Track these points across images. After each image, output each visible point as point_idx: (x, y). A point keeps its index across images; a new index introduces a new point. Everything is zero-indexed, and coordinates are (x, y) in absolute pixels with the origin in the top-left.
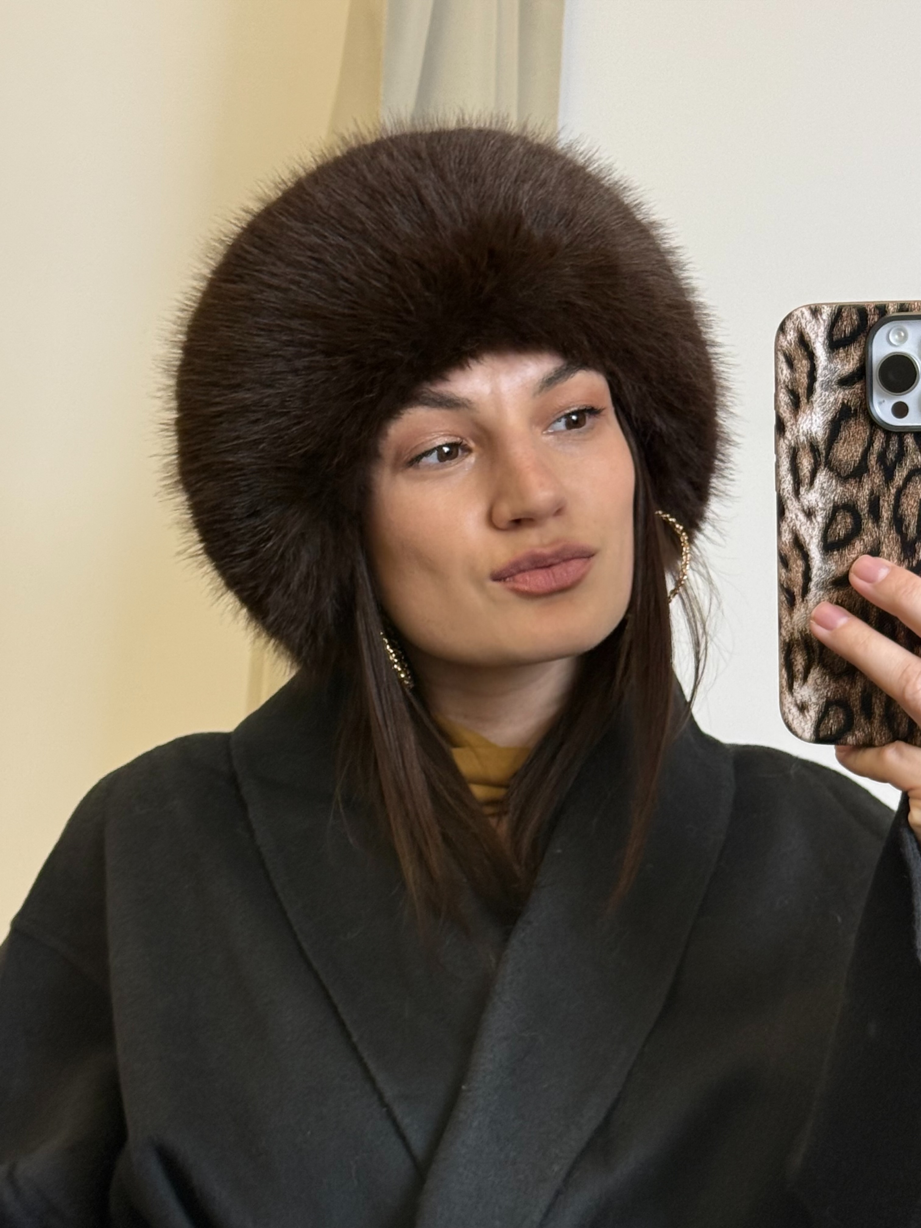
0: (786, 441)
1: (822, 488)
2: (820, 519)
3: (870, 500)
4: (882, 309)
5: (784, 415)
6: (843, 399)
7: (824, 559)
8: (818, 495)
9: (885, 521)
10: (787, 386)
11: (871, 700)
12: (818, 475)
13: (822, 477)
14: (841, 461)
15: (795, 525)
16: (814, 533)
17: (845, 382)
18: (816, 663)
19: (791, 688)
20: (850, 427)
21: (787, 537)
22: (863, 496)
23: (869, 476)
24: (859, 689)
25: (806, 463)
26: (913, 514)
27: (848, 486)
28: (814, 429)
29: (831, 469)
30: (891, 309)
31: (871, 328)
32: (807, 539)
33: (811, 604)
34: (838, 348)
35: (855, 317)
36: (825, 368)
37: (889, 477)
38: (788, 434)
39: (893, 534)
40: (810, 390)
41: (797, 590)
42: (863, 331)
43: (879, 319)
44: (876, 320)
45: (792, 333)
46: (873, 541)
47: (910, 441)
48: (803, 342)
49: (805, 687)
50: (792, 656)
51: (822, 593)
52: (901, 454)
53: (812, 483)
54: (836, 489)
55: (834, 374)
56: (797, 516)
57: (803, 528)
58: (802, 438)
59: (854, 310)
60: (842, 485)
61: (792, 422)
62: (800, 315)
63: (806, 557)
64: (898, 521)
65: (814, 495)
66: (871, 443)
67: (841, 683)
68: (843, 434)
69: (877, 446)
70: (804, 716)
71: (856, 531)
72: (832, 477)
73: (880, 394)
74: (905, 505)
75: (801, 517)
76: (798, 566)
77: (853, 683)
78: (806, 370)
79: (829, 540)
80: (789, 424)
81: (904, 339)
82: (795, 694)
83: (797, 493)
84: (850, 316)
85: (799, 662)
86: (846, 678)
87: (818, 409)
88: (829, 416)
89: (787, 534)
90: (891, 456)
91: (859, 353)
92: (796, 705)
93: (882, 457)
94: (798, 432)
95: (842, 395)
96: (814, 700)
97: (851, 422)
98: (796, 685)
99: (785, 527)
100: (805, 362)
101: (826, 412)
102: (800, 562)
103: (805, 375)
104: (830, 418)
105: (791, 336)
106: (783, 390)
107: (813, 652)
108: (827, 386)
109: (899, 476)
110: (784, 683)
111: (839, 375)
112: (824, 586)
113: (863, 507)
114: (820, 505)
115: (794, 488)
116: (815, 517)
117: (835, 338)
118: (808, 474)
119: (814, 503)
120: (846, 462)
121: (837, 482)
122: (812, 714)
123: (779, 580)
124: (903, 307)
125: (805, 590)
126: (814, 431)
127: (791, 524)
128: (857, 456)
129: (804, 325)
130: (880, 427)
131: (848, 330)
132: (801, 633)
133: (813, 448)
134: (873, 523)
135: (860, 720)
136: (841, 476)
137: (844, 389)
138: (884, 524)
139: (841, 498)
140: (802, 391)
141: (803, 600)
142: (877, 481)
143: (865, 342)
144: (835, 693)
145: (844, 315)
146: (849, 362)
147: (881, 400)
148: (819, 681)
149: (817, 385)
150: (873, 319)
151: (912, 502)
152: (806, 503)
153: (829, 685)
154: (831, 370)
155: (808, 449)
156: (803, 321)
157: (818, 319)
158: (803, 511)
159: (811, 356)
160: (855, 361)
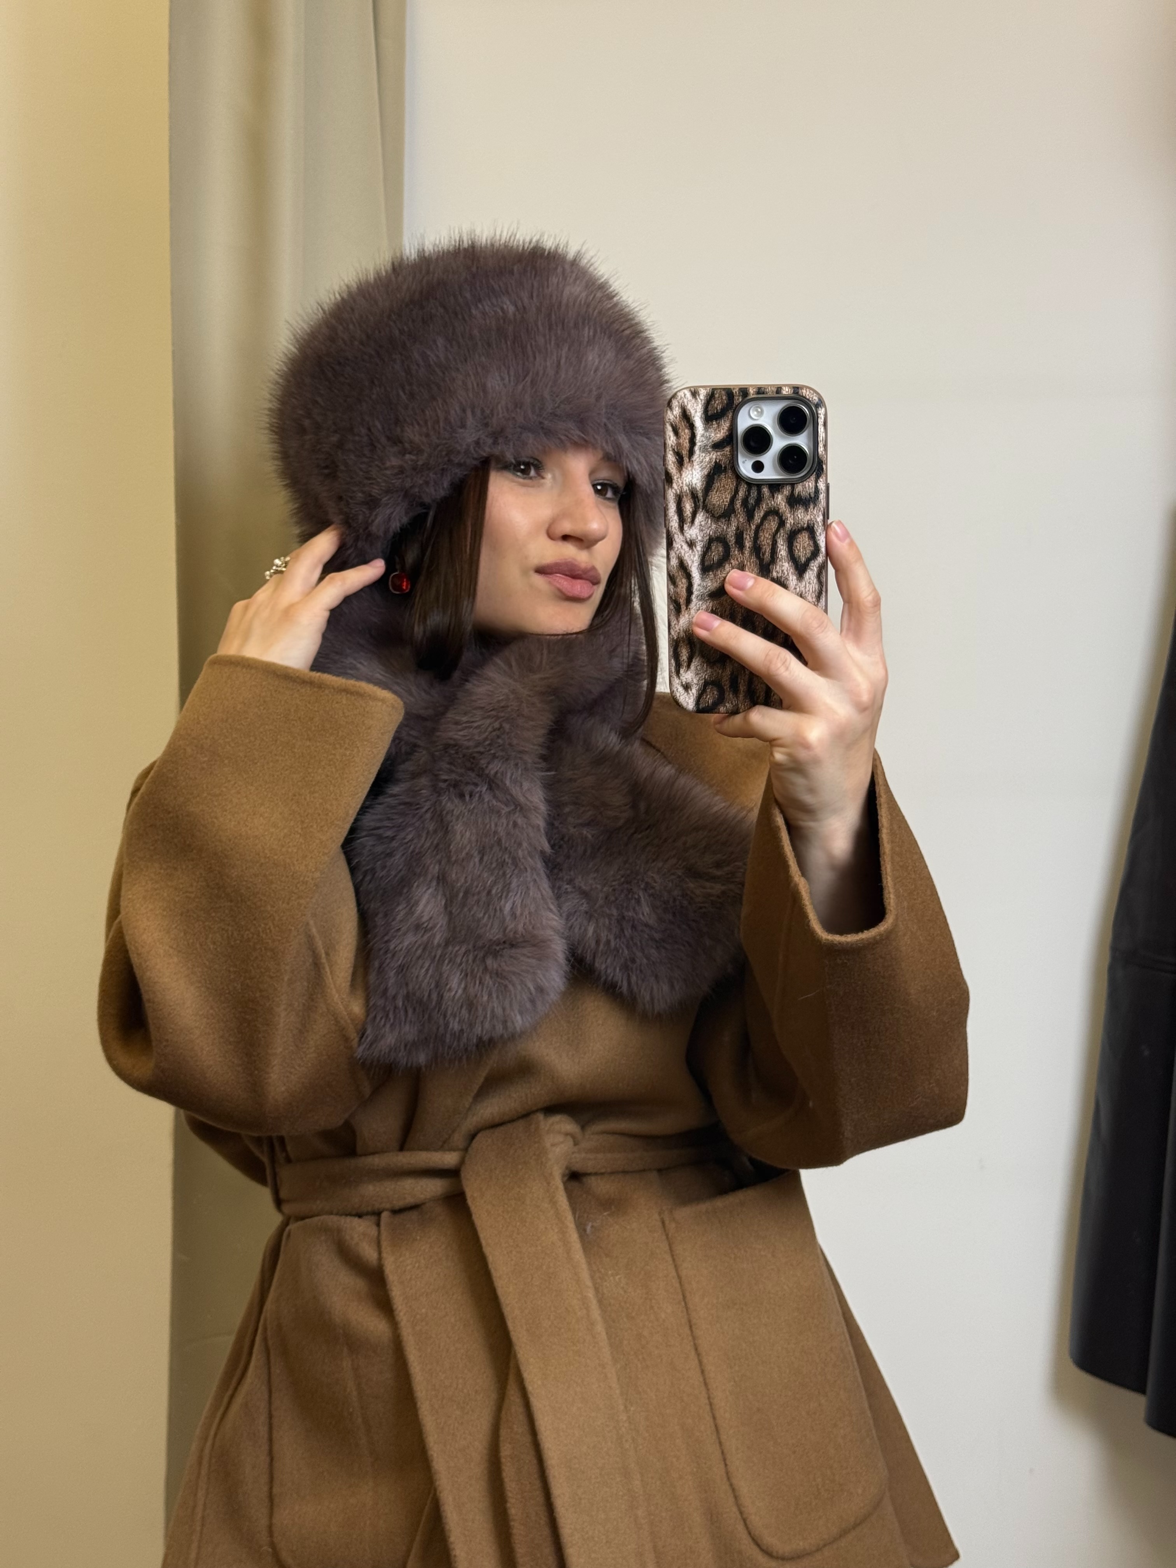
0: (673, 491)
1: (701, 525)
2: (699, 548)
3: (736, 534)
4: (744, 392)
5: (672, 471)
6: (716, 459)
7: (702, 578)
8: (698, 531)
9: (748, 549)
10: (674, 450)
11: (737, 681)
12: (698, 515)
13: (700, 517)
14: (714, 505)
15: (680, 553)
16: (695, 559)
17: (717, 446)
18: (697, 654)
19: (678, 673)
20: (721, 480)
21: (674, 562)
22: (731, 531)
23: (736, 516)
24: (728, 672)
25: (688, 507)
26: (768, 544)
27: (720, 523)
28: (695, 481)
29: (707, 511)
30: (751, 391)
31: (737, 406)
32: (690, 563)
33: (692, 611)
34: (712, 421)
35: (724, 398)
36: (703, 435)
37: (750, 516)
38: (675, 485)
39: (754, 559)
40: (691, 453)
41: (682, 601)
42: (731, 409)
43: (743, 398)
44: (740, 400)
45: (677, 409)
46: (739, 564)
47: (765, 490)
48: (686, 416)
49: (689, 672)
50: (679, 650)
51: (701, 603)
52: (759, 499)
53: (693, 522)
54: (710, 527)
55: (708, 440)
56: (682, 547)
57: (686, 555)
58: (685, 488)
59: (723, 393)
60: (715, 523)
61: (678, 475)
62: (683, 396)
63: (689, 576)
64: (757, 549)
65: (695, 530)
66: (736, 491)
67: (715, 668)
68: (716, 485)
69: (741, 494)
70: (688, 693)
71: (726, 558)
72: (708, 518)
73: (743, 456)
74: (762, 538)
75: (685, 547)
76: (682, 584)
77: (724, 668)
78: (688, 437)
79: (706, 564)
80: (675, 478)
81: (761, 414)
82: (681, 678)
83: (681, 529)
84: (721, 396)
85: (684, 654)
86: (719, 665)
87: (697, 467)
88: (706, 472)
89: (674, 560)
90: (752, 501)
91: (728, 425)
92: (682, 685)
93: (745, 502)
94: (682, 483)
95: (714, 456)
96: (695, 681)
97: (722, 476)
98: (682, 671)
99: (672, 554)
100: (687, 431)
101: (702, 469)
102: (684, 581)
103: (687, 441)
104: (706, 473)
105: (677, 411)
106: (671, 452)
107: (695, 645)
108: (704, 449)
109: (758, 516)
110: (673, 670)
111: (713, 441)
112: (701, 598)
113: (732, 540)
114: (700, 538)
115: (679, 525)
116: (696, 547)
117: (710, 413)
118: (690, 515)
119: (694, 536)
120: (719, 505)
121: (711, 521)
122: (694, 691)
123: (669, 594)
124: (760, 391)
125: (688, 601)
126: (694, 483)
127: (678, 552)
128: (727, 502)
129: (686, 404)
130: (744, 480)
131: (719, 407)
132: (685, 632)
133: (694, 495)
134: (739, 551)
135: (729, 695)
136: (714, 517)
137: (717, 452)
138: (747, 552)
139: (715, 533)
140: (685, 453)
141: (687, 609)
142: (741, 520)
143: (733, 417)
144: (710, 676)
145: (717, 396)
146: (719, 431)
147: (744, 460)
148: (699, 667)
149: (696, 448)
150: (738, 399)
151: (767, 535)
152: (688, 536)
153: (706, 671)
154: (707, 437)
155: (689, 496)
156: (685, 401)
157: (696, 399)
158: (687, 542)
159: (692, 427)
160: (725, 431)
